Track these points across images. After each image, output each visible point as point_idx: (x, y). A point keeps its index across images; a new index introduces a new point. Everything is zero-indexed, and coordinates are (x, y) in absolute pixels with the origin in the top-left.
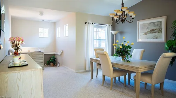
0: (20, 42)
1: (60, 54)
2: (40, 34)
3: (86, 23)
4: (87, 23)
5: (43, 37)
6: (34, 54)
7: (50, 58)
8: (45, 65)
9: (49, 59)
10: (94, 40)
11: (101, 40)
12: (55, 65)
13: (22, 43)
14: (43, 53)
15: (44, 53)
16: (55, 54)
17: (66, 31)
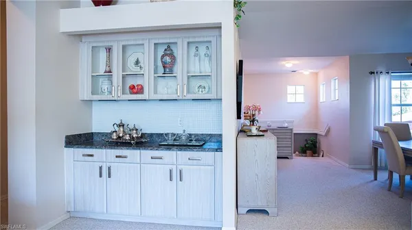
0: (257, 112)
1: (324, 134)
2: (289, 96)
3: (372, 73)
4: (374, 73)
5: (294, 101)
6: (275, 131)
7: (306, 140)
8: (297, 153)
9: (305, 143)
10: (391, 105)
11: (401, 105)
12: (317, 155)
13: (259, 113)
14: (291, 130)
15: (294, 132)
16: (316, 134)
17: (335, 90)
